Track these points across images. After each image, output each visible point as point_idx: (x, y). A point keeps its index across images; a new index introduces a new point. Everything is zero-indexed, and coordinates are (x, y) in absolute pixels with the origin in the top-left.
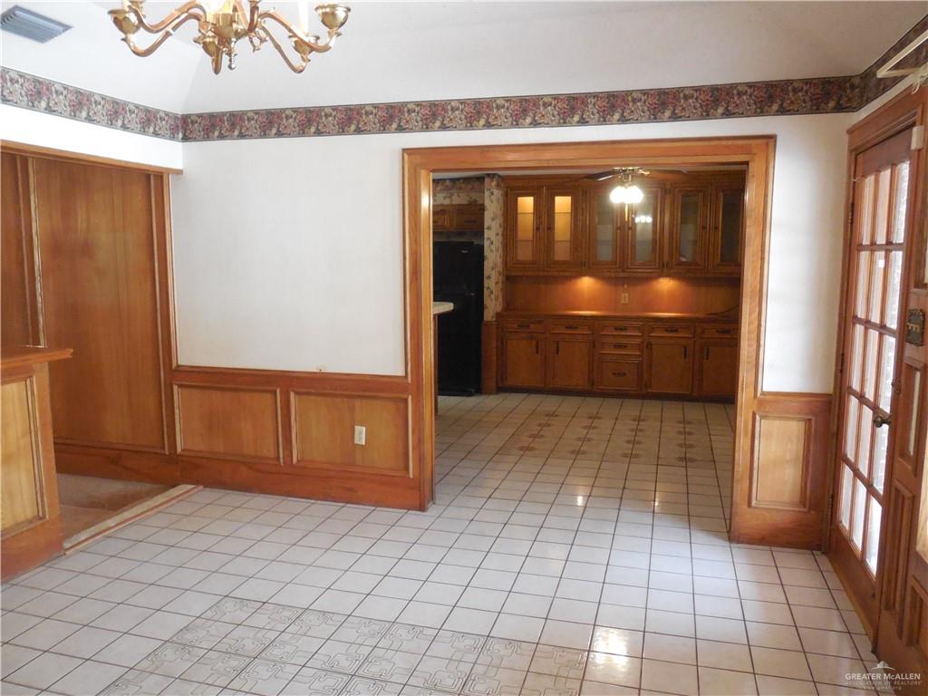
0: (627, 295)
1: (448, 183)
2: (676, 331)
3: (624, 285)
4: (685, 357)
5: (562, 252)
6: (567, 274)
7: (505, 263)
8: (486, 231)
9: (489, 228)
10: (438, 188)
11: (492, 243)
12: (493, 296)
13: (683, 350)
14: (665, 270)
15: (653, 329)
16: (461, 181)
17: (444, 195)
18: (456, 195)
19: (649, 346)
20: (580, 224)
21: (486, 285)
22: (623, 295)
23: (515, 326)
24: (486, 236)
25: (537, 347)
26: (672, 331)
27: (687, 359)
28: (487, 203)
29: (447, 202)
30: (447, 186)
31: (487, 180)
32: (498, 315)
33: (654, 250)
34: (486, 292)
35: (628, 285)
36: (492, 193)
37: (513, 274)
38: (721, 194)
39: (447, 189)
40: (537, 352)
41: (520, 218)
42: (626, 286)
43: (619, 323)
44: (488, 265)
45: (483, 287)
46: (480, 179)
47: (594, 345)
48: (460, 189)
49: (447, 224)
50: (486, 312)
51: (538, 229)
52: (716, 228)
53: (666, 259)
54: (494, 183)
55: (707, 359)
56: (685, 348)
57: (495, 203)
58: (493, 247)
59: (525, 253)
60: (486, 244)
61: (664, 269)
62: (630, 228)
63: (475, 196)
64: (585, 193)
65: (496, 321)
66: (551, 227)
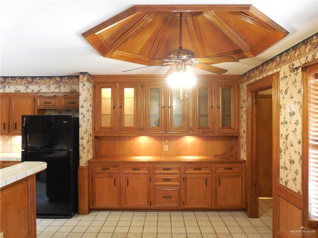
0: (167, 146)
1: (58, 79)
2: (201, 169)
3: (165, 140)
4: (206, 185)
5: (129, 122)
6: (132, 135)
7: (94, 129)
8: (80, 109)
9: (82, 107)
10: (51, 82)
11: (84, 116)
12: (85, 151)
13: (205, 181)
14: (191, 131)
15: (186, 169)
16: (66, 78)
17: (56, 86)
18: (63, 86)
19: (184, 179)
20: (139, 104)
21: (80, 143)
22: (165, 146)
23: (101, 169)
24: (80, 112)
25: (115, 183)
26: (198, 169)
27: (208, 187)
28: (81, 91)
29: (57, 90)
30: (57, 81)
31: (81, 77)
32: (89, 162)
33: (184, 120)
34: (81, 148)
35: (168, 140)
36: (84, 85)
37: (99, 135)
38: (220, 89)
39: (58, 82)
40: (115, 185)
41: (103, 101)
42: (167, 141)
43: (165, 166)
44: (82, 131)
45: (79, 145)
46: (77, 77)
47: (151, 180)
48: (66, 82)
49: (57, 104)
50: (81, 161)
51: (114, 107)
52: (219, 107)
53: (191, 125)
54: (86, 78)
55: (219, 185)
56: (206, 179)
57: (86, 91)
58: (85, 119)
59: (106, 123)
60: (81, 117)
61: (189, 131)
62: (169, 107)
63: (74, 87)
64: (142, 86)
65: (87, 166)
66: (122, 107)
